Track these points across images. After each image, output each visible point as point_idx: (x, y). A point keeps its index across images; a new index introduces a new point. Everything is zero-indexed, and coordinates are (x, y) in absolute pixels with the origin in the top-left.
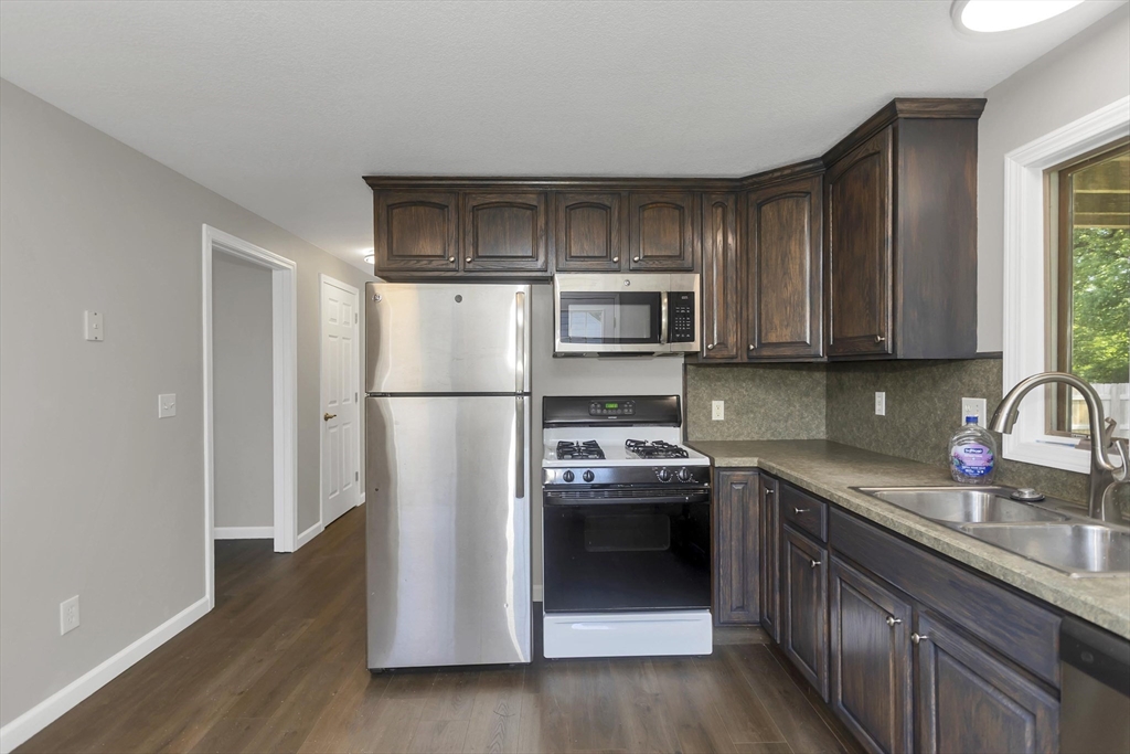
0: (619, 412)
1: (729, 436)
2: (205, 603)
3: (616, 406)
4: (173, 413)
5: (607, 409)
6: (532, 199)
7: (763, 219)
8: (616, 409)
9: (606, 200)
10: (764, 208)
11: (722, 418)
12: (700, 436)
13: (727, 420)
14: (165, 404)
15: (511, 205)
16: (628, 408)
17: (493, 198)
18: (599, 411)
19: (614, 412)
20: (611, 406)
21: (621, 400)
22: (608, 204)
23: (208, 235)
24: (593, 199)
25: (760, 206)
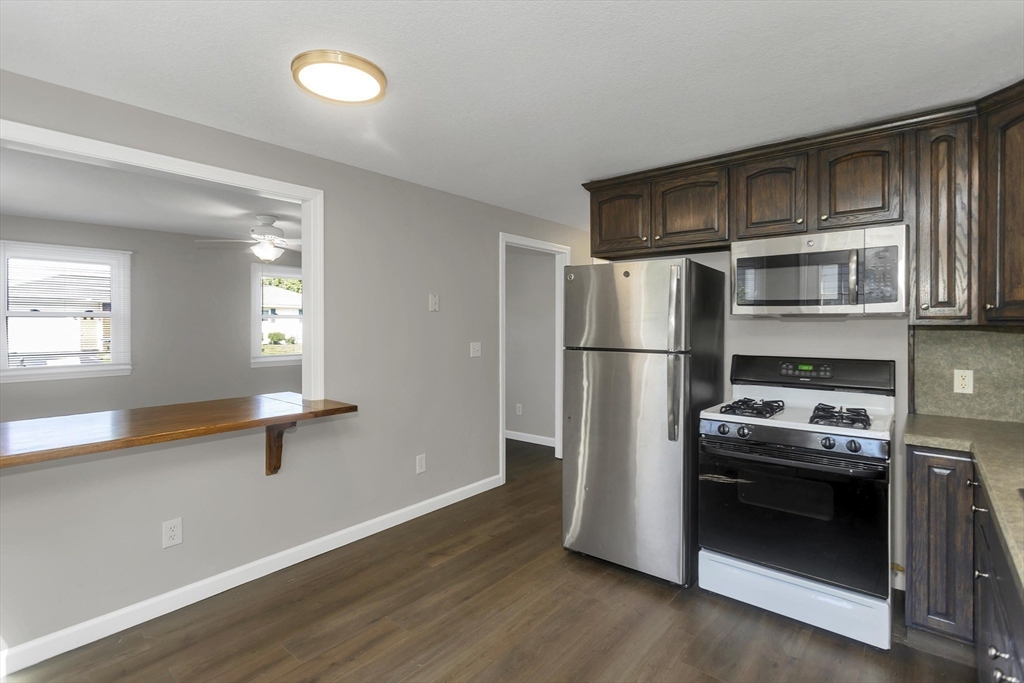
0: (814, 374)
1: (984, 413)
2: (499, 479)
3: (811, 368)
4: (479, 354)
5: (801, 371)
6: (712, 176)
7: (1008, 145)
8: (811, 371)
9: (789, 163)
10: (1009, 132)
11: (969, 390)
12: (935, 410)
13: (978, 394)
14: (475, 349)
15: (694, 185)
16: (825, 371)
17: (679, 182)
18: (790, 372)
19: (808, 374)
20: (805, 368)
21: (818, 363)
22: (792, 166)
23: (503, 239)
24: (776, 164)
25: (1004, 129)
